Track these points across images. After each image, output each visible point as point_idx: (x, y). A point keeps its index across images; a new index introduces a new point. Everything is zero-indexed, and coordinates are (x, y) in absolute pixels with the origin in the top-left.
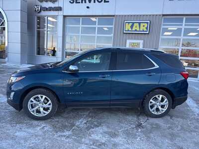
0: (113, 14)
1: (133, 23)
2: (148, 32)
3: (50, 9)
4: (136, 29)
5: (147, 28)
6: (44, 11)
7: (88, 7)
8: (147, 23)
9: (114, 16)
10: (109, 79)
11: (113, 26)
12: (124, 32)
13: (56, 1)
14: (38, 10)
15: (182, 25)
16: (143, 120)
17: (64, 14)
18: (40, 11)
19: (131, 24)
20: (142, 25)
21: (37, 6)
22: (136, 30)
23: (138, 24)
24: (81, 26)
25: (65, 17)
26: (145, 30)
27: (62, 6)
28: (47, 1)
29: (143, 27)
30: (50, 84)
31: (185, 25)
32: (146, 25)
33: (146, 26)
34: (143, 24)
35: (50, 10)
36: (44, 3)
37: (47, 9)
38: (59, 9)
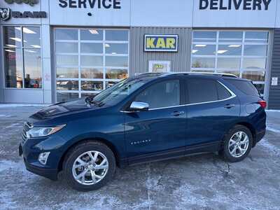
0: (129, 25)
1: (157, 38)
2: (176, 50)
3: (27, 15)
4: (161, 45)
5: (175, 45)
6: (16, 17)
7: (90, 14)
8: (175, 38)
9: (129, 28)
10: (184, 116)
11: (128, 42)
12: (145, 50)
13: (36, 3)
14: (6, 16)
15: (215, 41)
16: (224, 166)
17: (52, 24)
18: (9, 18)
19: (154, 39)
20: (168, 40)
21: (3, 9)
22: (160, 48)
23: (163, 39)
24: (79, 41)
25: (52, 27)
26: (173, 47)
27: (47, 11)
28: (20, 3)
29: (170, 43)
30: (106, 132)
31: (219, 41)
32: (173, 40)
33: (173, 42)
34: (170, 39)
35: (27, 17)
36: (15, 4)
37: (21, 14)
38: (42, 15)
